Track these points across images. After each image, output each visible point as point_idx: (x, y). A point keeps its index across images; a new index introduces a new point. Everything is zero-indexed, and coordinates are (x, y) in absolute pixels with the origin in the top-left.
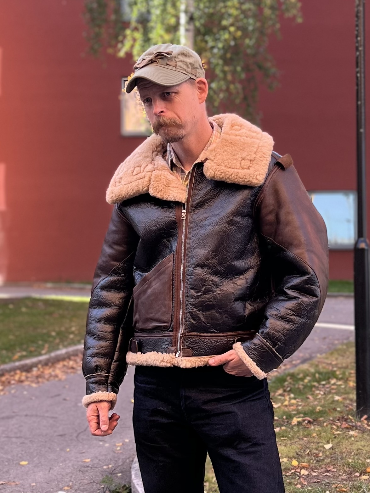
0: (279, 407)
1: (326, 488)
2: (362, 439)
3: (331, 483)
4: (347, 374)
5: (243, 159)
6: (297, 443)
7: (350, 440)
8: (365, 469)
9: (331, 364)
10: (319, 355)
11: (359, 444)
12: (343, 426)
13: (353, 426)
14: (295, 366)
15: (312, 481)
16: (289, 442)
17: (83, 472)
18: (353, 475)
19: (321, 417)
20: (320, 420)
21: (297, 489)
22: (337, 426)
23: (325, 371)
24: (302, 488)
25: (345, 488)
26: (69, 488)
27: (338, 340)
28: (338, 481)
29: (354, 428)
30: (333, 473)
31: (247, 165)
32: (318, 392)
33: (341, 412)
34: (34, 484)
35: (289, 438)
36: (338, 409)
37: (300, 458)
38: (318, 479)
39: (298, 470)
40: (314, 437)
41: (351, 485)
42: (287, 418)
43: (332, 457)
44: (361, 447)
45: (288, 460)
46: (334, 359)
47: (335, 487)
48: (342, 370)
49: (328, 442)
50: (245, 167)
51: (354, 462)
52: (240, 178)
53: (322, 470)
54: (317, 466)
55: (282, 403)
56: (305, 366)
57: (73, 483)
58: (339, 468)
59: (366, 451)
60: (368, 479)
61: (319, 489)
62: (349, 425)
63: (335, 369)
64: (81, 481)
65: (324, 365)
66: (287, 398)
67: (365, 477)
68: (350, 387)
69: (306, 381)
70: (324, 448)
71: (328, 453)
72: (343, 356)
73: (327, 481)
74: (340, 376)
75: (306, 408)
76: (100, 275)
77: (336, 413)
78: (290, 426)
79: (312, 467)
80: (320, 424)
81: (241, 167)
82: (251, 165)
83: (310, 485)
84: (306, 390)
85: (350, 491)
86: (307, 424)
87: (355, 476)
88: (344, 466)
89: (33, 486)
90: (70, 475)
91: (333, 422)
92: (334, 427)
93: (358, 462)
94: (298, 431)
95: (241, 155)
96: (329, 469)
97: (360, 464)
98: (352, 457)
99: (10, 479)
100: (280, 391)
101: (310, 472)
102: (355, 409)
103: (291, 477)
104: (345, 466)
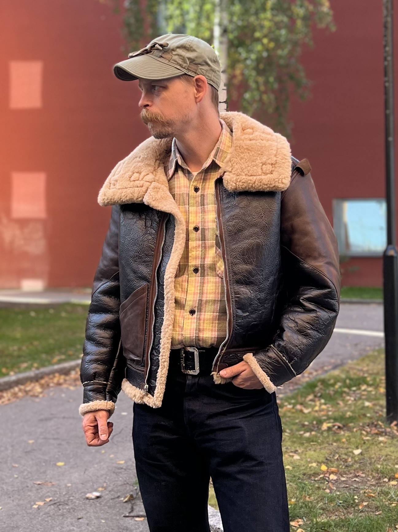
0: (309, 413)
1: (354, 493)
2: (391, 445)
3: (360, 489)
4: (378, 380)
5: (264, 164)
6: (326, 448)
7: (379, 446)
8: (393, 474)
9: (362, 370)
10: (350, 361)
11: (388, 451)
12: (373, 432)
13: (382, 432)
14: (326, 371)
15: (340, 486)
16: (319, 447)
17: (118, 474)
18: (382, 481)
19: (351, 422)
20: (349, 426)
21: (325, 494)
22: (367, 432)
23: (355, 377)
24: (331, 492)
25: (374, 494)
26: (103, 489)
27: (370, 346)
28: (367, 487)
29: (384, 434)
30: (362, 478)
31: (269, 169)
32: (348, 398)
33: (370, 418)
34: (69, 485)
35: (318, 442)
36: (368, 415)
37: (329, 463)
38: (347, 484)
39: (327, 475)
40: (343, 443)
41: (379, 491)
42: (317, 424)
43: (361, 463)
44: (390, 453)
45: (317, 465)
46: (365, 365)
47: (363, 492)
48: (373, 376)
49: (357, 448)
50: (268, 172)
51: (383, 468)
52: (265, 185)
53: (351, 476)
54: (346, 471)
55: (313, 409)
56: (336, 372)
57: (107, 484)
58: (367, 473)
59: (395, 457)
60: (397, 484)
61: (348, 493)
62: (378, 431)
63: (366, 375)
64: (116, 482)
65: (355, 371)
66: (318, 403)
67: (394, 483)
68: (380, 394)
69: (337, 386)
70: (353, 454)
71: (357, 459)
72: (374, 362)
73: (355, 486)
74: (371, 382)
75: (337, 414)
76: (102, 279)
77: (366, 418)
78: (320, 431)
79: (341, 472)
80: (350, 429)
81: (263, 172)
82: (273, 169)
83: (338, 489)
84: (337, 396)
85: (378, 496)
86: (337, 429)
87: (384, 482)
88: (372, 471)
89: (69, 487)
90: (105, 476)
91: (362, 428)
92: (364, 432)
93: (386, 468)
94: (328, 436)
95: (261, 160)
96: (357, 474)
97: (389, 470)
98: (381, 463)
99: (47, 479)
100: (311, 397)
101: (339, 477)
102: (385, 415)
103: (320, 481)
104: (374, 471)
